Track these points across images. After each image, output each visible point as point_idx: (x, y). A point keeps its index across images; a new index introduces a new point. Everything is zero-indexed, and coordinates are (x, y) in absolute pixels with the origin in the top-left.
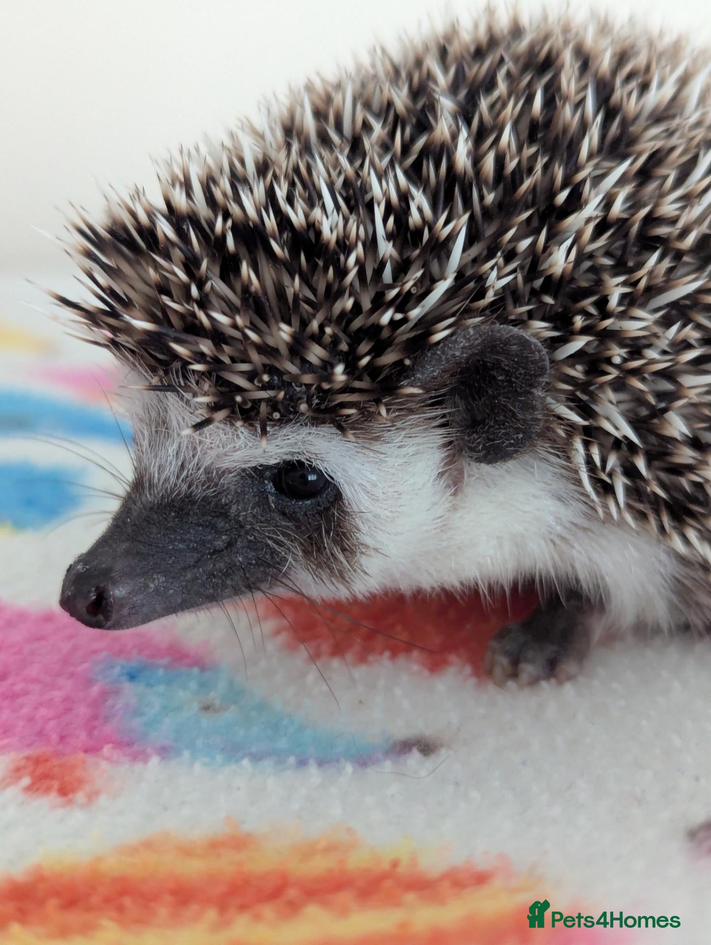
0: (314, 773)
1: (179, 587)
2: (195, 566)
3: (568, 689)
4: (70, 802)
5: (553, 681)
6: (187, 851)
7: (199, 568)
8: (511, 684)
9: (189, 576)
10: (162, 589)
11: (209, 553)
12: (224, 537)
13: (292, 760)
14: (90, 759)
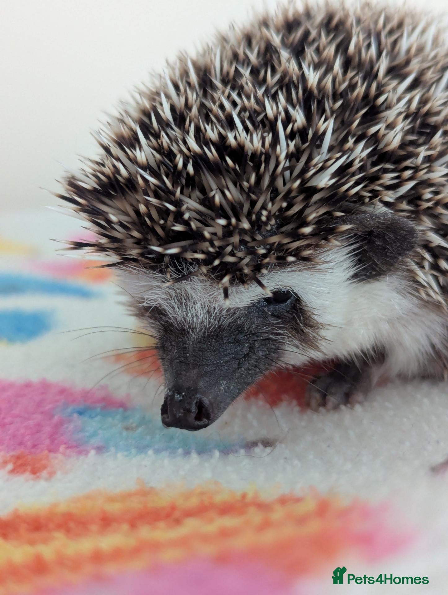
0: (195, 458)
1: (235, 384)
2: (238, 368)
3: (358, 408)
4: (38, 477)
5: (349, 405)
6: (112, 499)
7: (241, 368)
8: (322, 409)
9: (238, 375)
10: (227, 388)
11: (243, 358)
12: (246, 345)
13: (180, 451)
14: (52, 455)
